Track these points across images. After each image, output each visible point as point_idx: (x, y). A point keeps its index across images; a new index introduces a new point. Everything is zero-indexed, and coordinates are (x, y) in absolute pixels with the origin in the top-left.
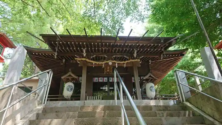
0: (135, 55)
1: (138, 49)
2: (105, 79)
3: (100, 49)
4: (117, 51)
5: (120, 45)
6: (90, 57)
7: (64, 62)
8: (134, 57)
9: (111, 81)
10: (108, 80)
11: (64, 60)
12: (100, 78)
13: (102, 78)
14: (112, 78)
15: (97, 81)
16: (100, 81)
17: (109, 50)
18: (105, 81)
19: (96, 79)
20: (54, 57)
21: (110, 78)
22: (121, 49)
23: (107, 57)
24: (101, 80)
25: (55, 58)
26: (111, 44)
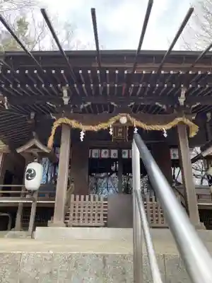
0: (182, 100)
1: (191, 86)
2: (114, 153)
3: (100, 85)
4: (139, 90)
5: (147, 75)
6: (79, 107)
7: (32, 117)
8: (179, 104)
9: (125, 156)
10: (120, 154)
11: (33, 115)
12: (103, 151)
13: (107, 150)
14: (127, 151)
15: (97, 157)
16: (104, 156)
17: (120, 89)
18: (112, 156)
19: (95, 151)
20: (4, 106)
21: (123, 151)
22: (149, 86)
23: (115, 105)
24: (104, 154)
25: (7, 108)
26: (126, 72)
